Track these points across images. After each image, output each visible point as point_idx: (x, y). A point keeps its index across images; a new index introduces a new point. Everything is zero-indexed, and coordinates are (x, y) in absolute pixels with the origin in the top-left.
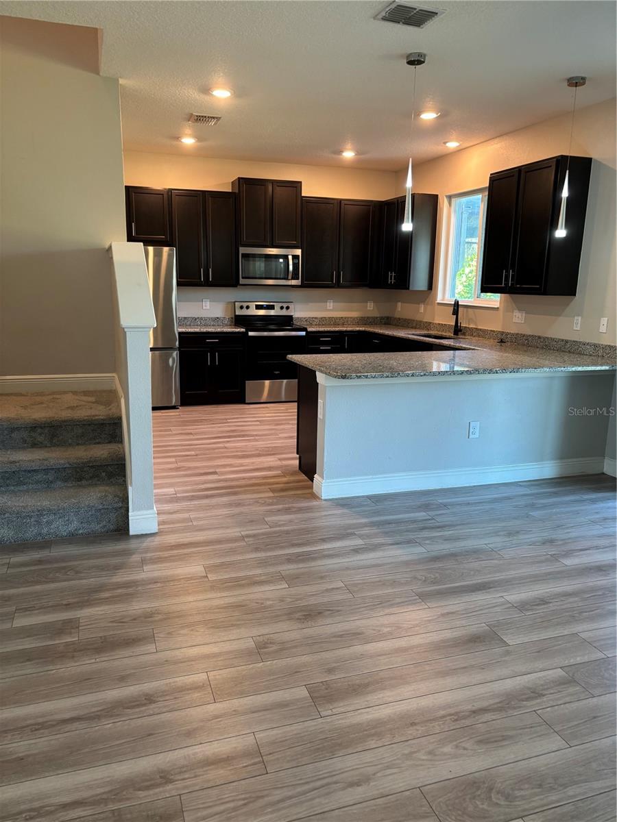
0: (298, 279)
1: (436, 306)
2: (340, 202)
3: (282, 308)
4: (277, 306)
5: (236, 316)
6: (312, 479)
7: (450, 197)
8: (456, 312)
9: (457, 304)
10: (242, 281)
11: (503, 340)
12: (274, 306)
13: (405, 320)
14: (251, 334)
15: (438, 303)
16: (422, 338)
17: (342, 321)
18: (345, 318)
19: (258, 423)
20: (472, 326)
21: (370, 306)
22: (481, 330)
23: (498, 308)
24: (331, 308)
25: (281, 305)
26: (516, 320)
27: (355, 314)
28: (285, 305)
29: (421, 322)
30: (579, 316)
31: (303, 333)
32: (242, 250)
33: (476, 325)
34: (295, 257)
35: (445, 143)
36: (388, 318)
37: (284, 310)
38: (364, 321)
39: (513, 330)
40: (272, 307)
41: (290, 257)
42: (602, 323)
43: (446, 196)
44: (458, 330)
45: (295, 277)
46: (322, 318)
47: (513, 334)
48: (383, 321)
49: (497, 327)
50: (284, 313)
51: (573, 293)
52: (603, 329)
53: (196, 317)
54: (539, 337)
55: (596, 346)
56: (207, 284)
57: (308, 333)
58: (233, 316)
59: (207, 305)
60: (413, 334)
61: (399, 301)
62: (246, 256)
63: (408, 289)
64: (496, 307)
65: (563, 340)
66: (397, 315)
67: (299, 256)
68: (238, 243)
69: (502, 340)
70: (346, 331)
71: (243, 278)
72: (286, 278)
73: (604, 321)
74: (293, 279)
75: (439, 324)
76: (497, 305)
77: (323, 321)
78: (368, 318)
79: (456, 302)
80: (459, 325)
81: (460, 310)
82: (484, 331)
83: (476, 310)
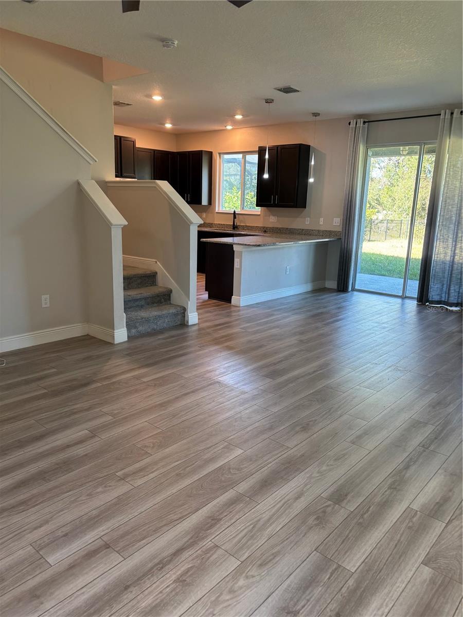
1: (216, 214)
7: (220, 154)
8: (235, 217)
9: (234, 213)
11: (265, 230)
15: (217, 213)
20: (242, 224)
22: (249, 226)
23: (260, 215)
26: (271, 220)
29: (205, 223)
30: (308, 217)
33: (245, 224)
35: (226, 126)
39: (271, 226)
42: (321, 220)
43: (218, 153)
44: (235, 227)
47: (271, 228)
49: (260, 225)
51: (305, 207)
52: (321, 223)
54: (287, 229)
55: (319, 231)
63: (201, 204)
65: (300, 229)
73: (322, 219)
75: (219, 224)
79: (234, 211)
80: (235, 224)
81: (237, 216)
82: (251, 227)
83: (244, 216)
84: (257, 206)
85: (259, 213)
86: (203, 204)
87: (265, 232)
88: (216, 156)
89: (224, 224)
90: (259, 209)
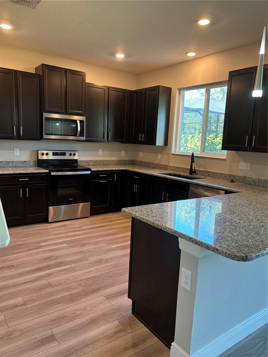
0: (83, 136)
1: (171, 156)
2: (109, 88)
3: (71, 154)
4: (68, 154)
5: (39, 160)
6: (169, 346)
7: (180, 90)
8: (193, 161)
9: (193, 156)
10: (45, 136)
12: (65, 153)
13: (146, 163)
14: (53, 174)
15: (172, 154)
16: (167, 176)
17: (107, 163)
18: (109, 161)
19: (66, 245)
20: (201, 169)
21: (123, 153)
23: (225, 159)
24: (101, 155)
25: (70, 153)
26: (242, 168)
27: (114, 158)
28: (73, 153)
29: (159, 164)
31: (89, 172)
32: (45, 115)
33: (206, 169)
34: (81, 122)
35: (187, 53)
36: (133, 161)
37: (72, 156)
38: (120, 162)
39: (240, 174)
40: (64, 154)
41: (78, 122)
43: (178, 89)
44: (192, 171)
45: (82, 134)
46: (95, 161)
48: (130, 163)
50: (72, 158)
53: (9, 161)
56: (19, 138)
57: (92, 172)
58: (37, 160)
59: (17, 152)
60: (162, 174)
61: (141, 151)
62: (48, 119)
63: (155, 145)
64: (224, 158)
66: (139, 159)
67: (84, 121)
68: (42, 110)
69: (232, 180)
70: (115, 170)
71: (46, 134)
72: (76, 136)
74: (80, 136)
75: (174, 167)
76: (224, 157)
77: (97, 163)
78: (122, 160)
79: (193, 154)
80: (193, 168)
81: (195, 159)
82: (214, 173)
83: (205, 160)
84: (223, 148)
85: (225, 157)
86: (157, 144)
87: (232, 181)
88: (175, 93)
89: (180, 168)
90: (225, 152)
